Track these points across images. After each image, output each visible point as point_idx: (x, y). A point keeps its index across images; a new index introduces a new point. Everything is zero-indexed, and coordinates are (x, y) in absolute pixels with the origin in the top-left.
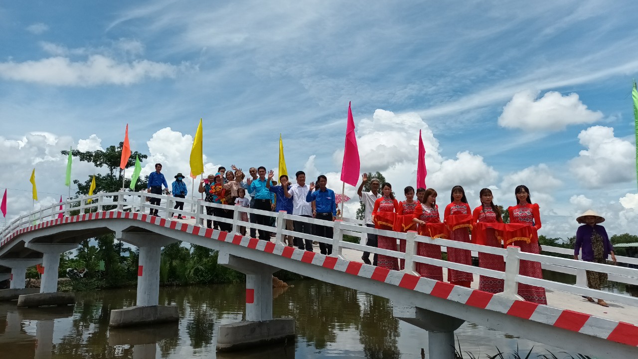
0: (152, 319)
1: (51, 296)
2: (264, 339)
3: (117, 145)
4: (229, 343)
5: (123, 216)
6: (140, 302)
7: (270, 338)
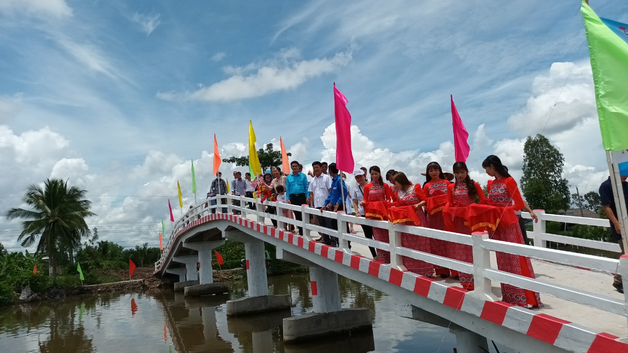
0: (264, 308)
1: (208, 287)
2: (332, 330)
3: (265, 147)
4: (293, 335)
5: (221, 218)
6: (250, 293)
7: (339, 329)
